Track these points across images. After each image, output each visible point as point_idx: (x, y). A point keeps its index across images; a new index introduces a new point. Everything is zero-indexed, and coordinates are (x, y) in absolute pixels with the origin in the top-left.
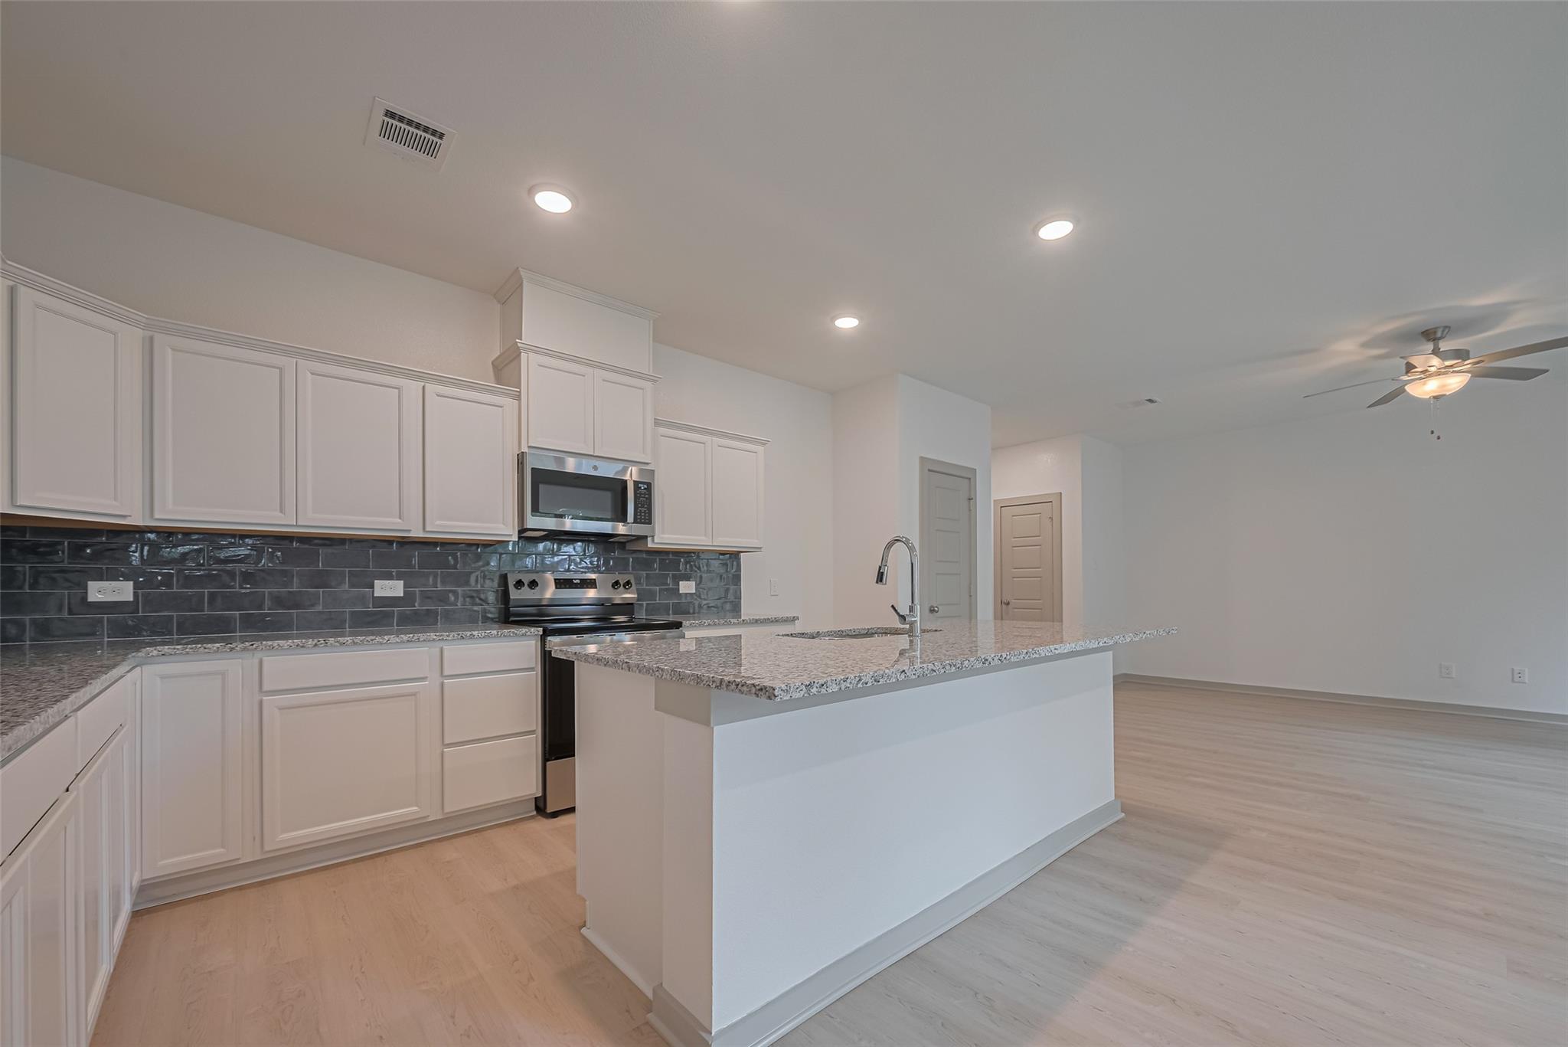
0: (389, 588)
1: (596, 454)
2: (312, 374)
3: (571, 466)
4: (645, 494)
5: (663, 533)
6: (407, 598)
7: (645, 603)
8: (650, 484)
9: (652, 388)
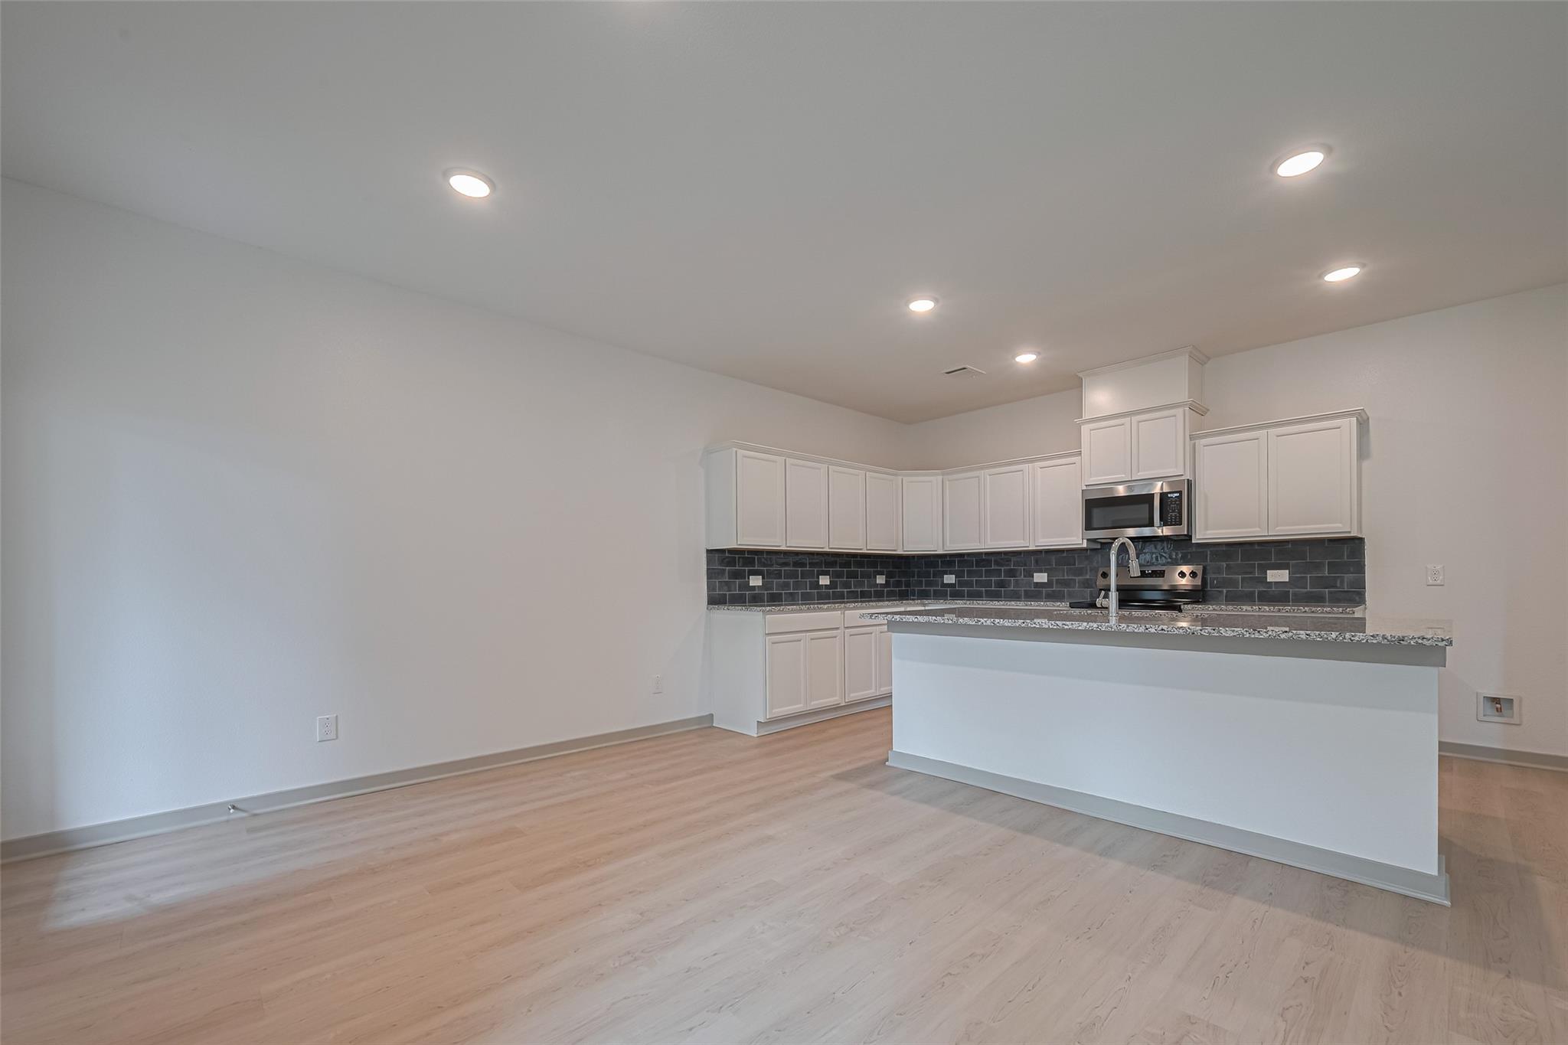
0: (1041, 577)
1: (1133, 479)
2: (990, 475)
3: (1121, 491)
4: (1176, 501)
5: (1206, 529)
6: (1049, 584)
7: (1225, 591)
8: (1180, 492)
9: (1184, 411)
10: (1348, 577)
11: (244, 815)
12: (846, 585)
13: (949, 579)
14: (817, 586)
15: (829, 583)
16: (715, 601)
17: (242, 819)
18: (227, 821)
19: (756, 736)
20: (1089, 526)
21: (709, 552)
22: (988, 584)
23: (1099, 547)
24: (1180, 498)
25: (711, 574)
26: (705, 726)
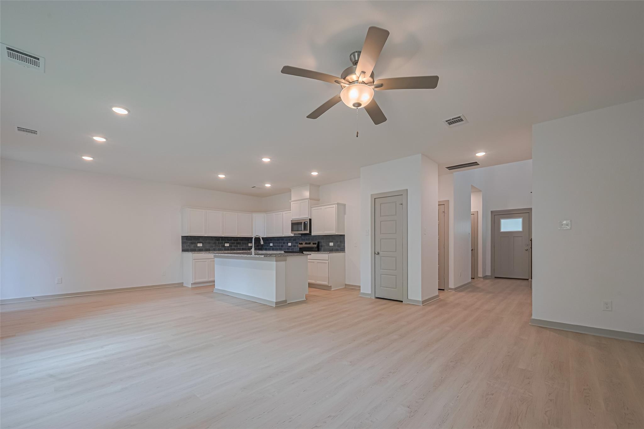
1: (300, 218)
5: (314, 232)
8: (307, 222)
9: (308, 201)
10: (342, 244)
11: (35, 300)
12: (235, 246)
13: (271, 245)
14: (224, 246)
15: (229, 246)
16: (183, 250)
17: (35, 301)
18: (31, 301)
19: (190, 287)
20: (292, 230)
21: (182, 237)
22: (279, 246)
23: (301, 236)
24: (307, 223)
25: (183, 243)
26: (181, 285)
